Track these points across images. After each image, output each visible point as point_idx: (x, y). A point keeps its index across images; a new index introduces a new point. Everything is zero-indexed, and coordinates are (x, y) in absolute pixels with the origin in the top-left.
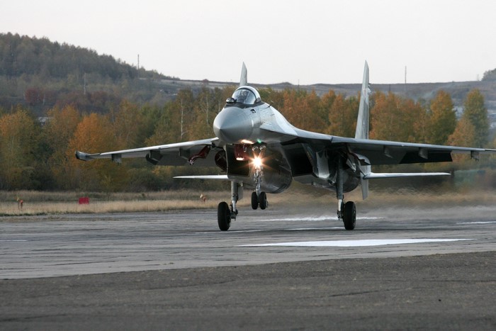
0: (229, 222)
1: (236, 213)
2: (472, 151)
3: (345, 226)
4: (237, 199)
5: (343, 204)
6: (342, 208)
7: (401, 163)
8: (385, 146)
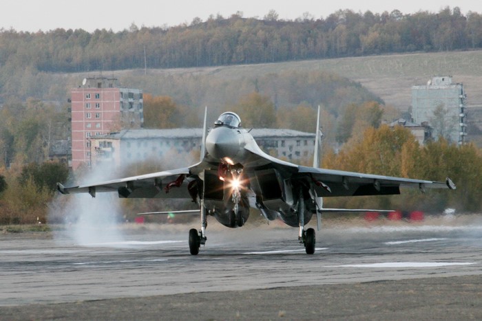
0: (199, 246)
1: (205, 239)
2: (420, 184)
3: (306, 251)
4: (205, 225)
5: (303, 232)
6: (303, 234)
7: (354, 195)
8: (344, 177)
